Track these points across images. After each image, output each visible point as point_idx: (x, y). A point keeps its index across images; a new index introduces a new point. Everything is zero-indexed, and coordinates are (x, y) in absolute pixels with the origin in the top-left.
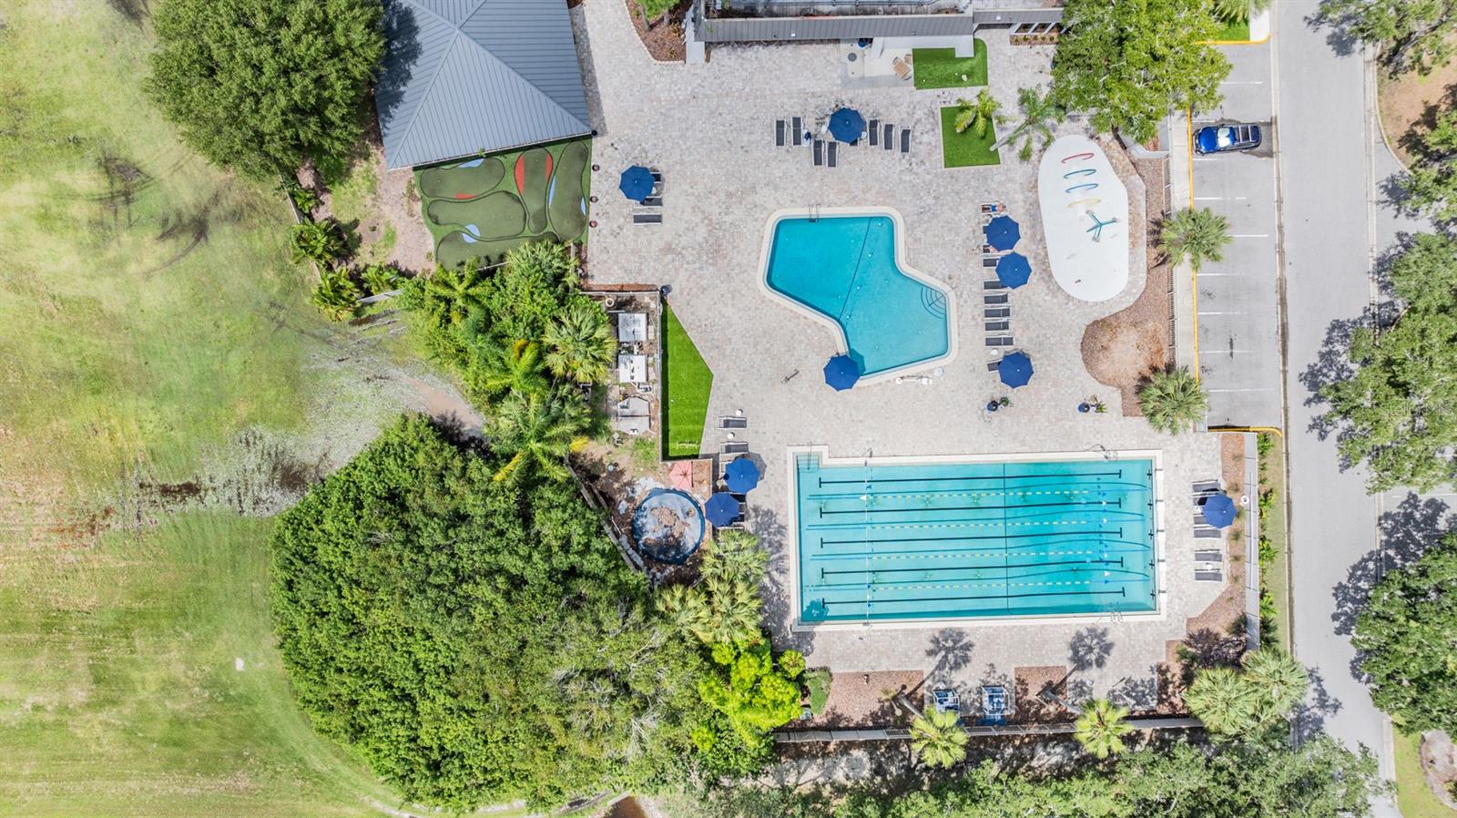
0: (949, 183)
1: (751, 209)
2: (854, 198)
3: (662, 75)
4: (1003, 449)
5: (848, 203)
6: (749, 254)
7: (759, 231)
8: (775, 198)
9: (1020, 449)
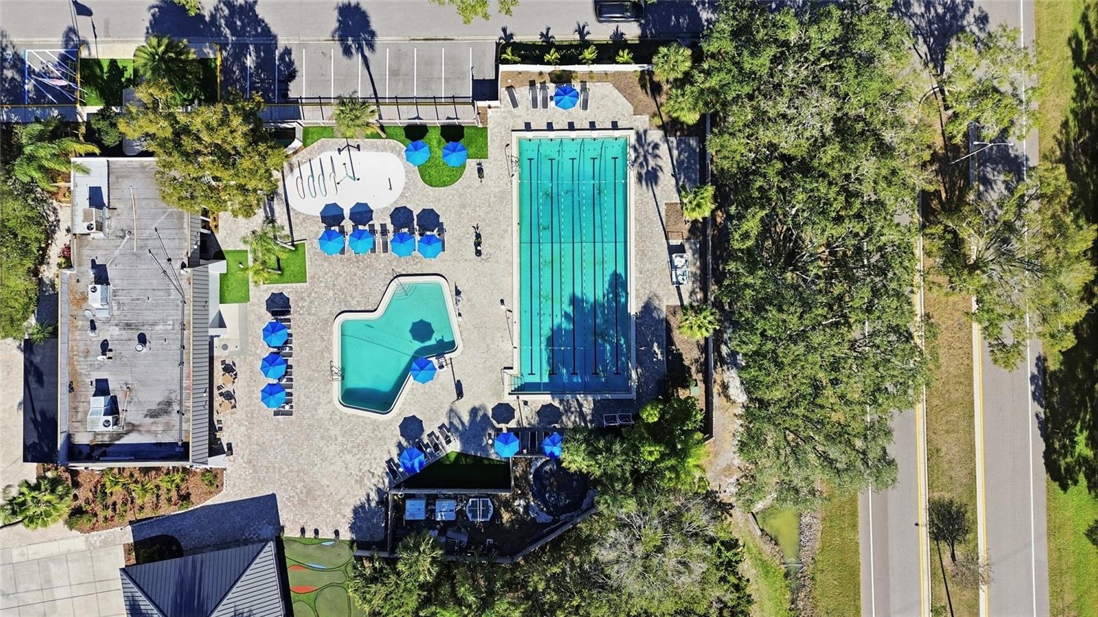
0: (318, 280)
1: (333, 422)
2: (328, 348)
3: (234, 485)
4: (510, 245)
5: (330, 351)
6: (366, 424)
7: (349, 417)
8: (326, 405)
9: (510, 233)
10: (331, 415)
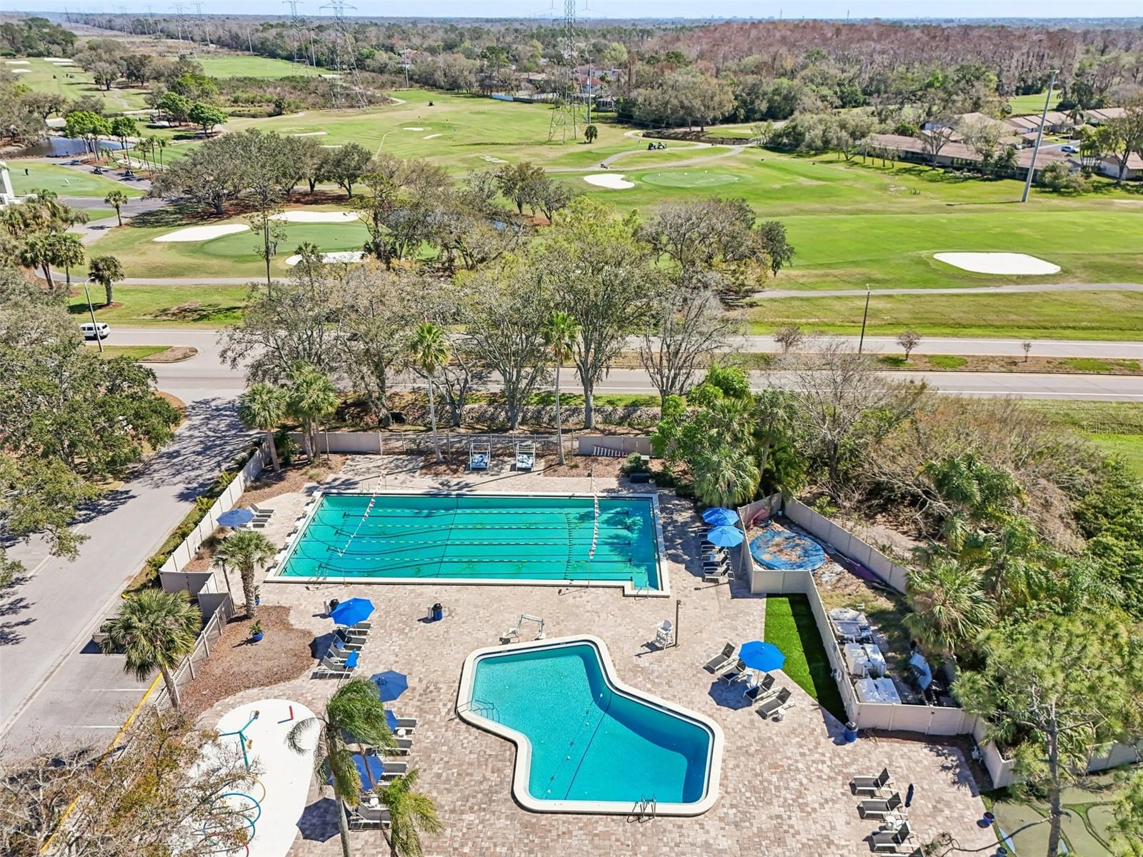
1: (742, 820)
6: (738, 766)
7: (727, 792)
8: (708, 832)
10: (728, 824)
